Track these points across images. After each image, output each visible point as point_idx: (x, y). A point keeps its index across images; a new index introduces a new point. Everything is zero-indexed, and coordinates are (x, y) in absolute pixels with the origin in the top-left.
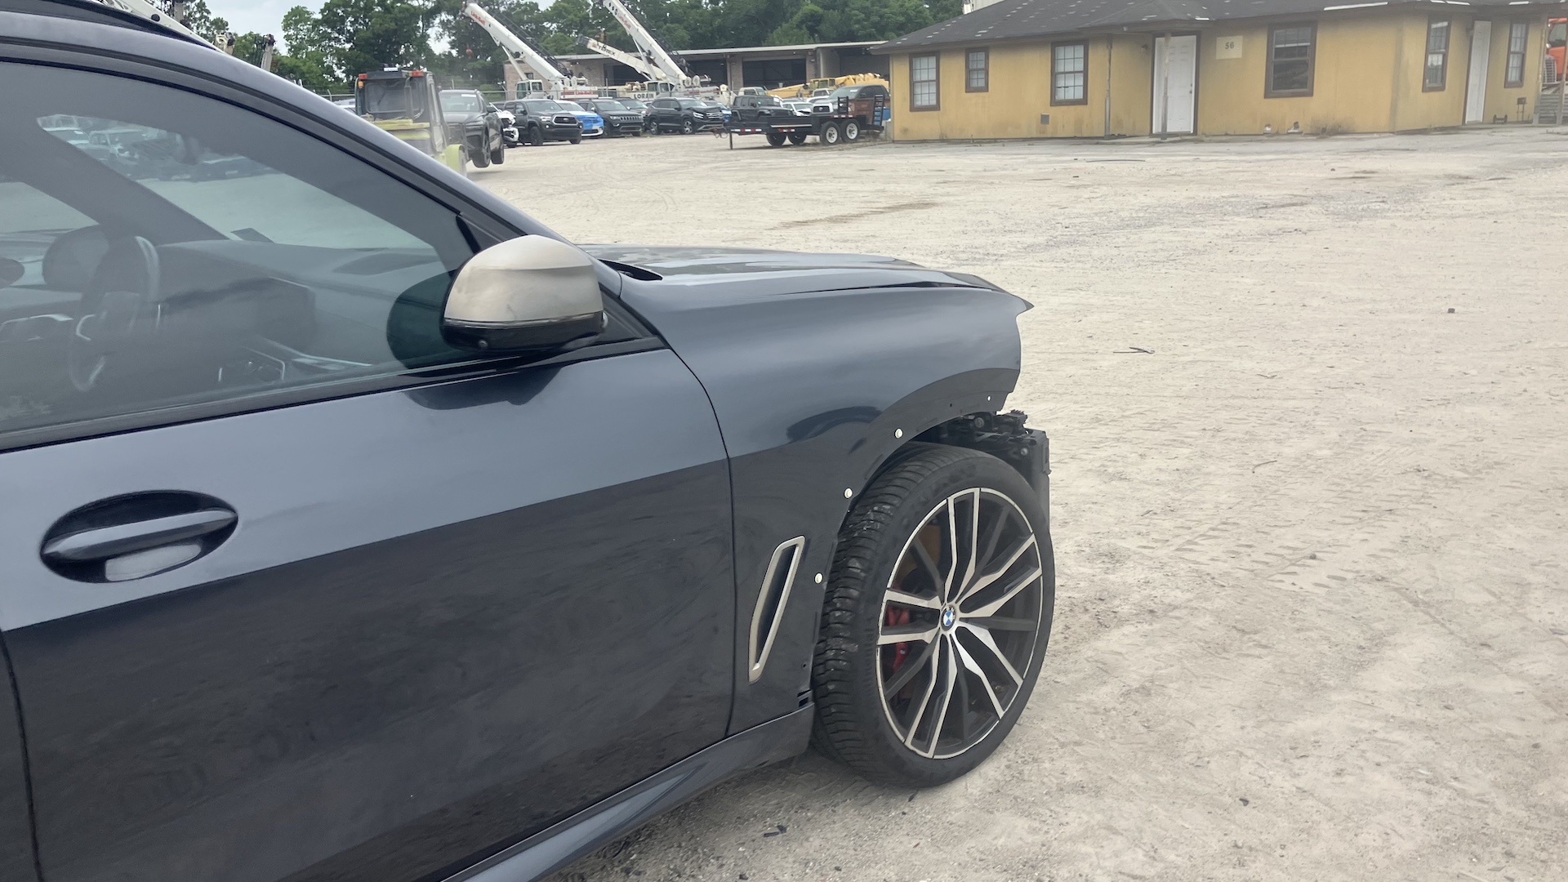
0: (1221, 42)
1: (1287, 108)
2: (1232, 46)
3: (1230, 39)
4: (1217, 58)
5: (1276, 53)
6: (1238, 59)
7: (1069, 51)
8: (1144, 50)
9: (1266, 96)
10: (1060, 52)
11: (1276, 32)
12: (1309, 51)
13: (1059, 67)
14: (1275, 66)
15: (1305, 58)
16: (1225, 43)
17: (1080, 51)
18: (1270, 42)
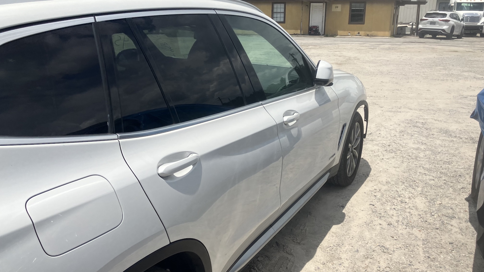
1: (355, 27)
2: (338, 7)
3: (337, 5)
4: (333, 11)
5: (352, 11)
6: (340, 12)
7: (279, 5)
8: (307, 7)
9: (349, 24)
10: (275, 6)
11: (352, 4)
12: (363, 11)
13: (275, 10)
14: (352, 14)
15: (362, 13)
16: (335, 7)
17: (283, 6)
18: (350, 7)
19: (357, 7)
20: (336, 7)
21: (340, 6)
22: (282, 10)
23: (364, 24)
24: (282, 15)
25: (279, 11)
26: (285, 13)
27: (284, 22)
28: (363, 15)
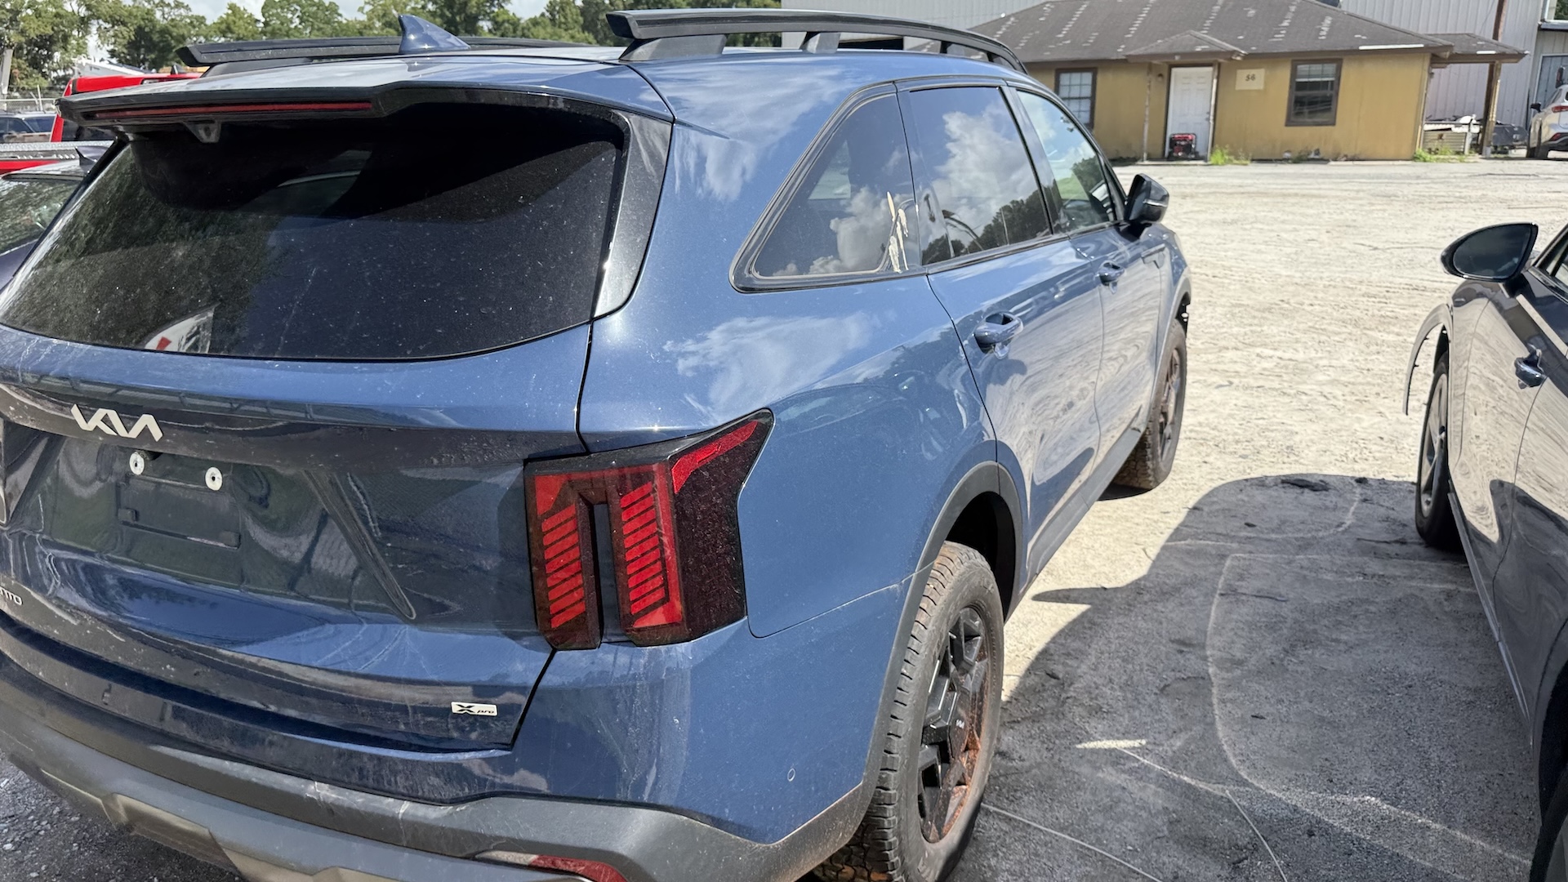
0: (1242, 74)
1: (1307, 135)
2: (1253, 78)
3: (1252, 72)
4: (1238, 88)
5: (1297, 86)
6: (1258, 91)
7: (1076, 78)
8: (1160, 79)
9: (1289, 122)
10: (1065, 78)
11: (1299, 67)
12: (1334, 85)
14: (1297, 98)
15: (1328, 93)
16: (1246, 76)
17: (1087, 78)
18: (1294, 74)
19: (1313, 73)
20: (1248, 77)
21: (1260, 73)
22: (1087, 92)
23: (1333, 124)
24: (1086, 105)
25: (1075, 93)
27: (1090, 125)
28: (1331, 96)
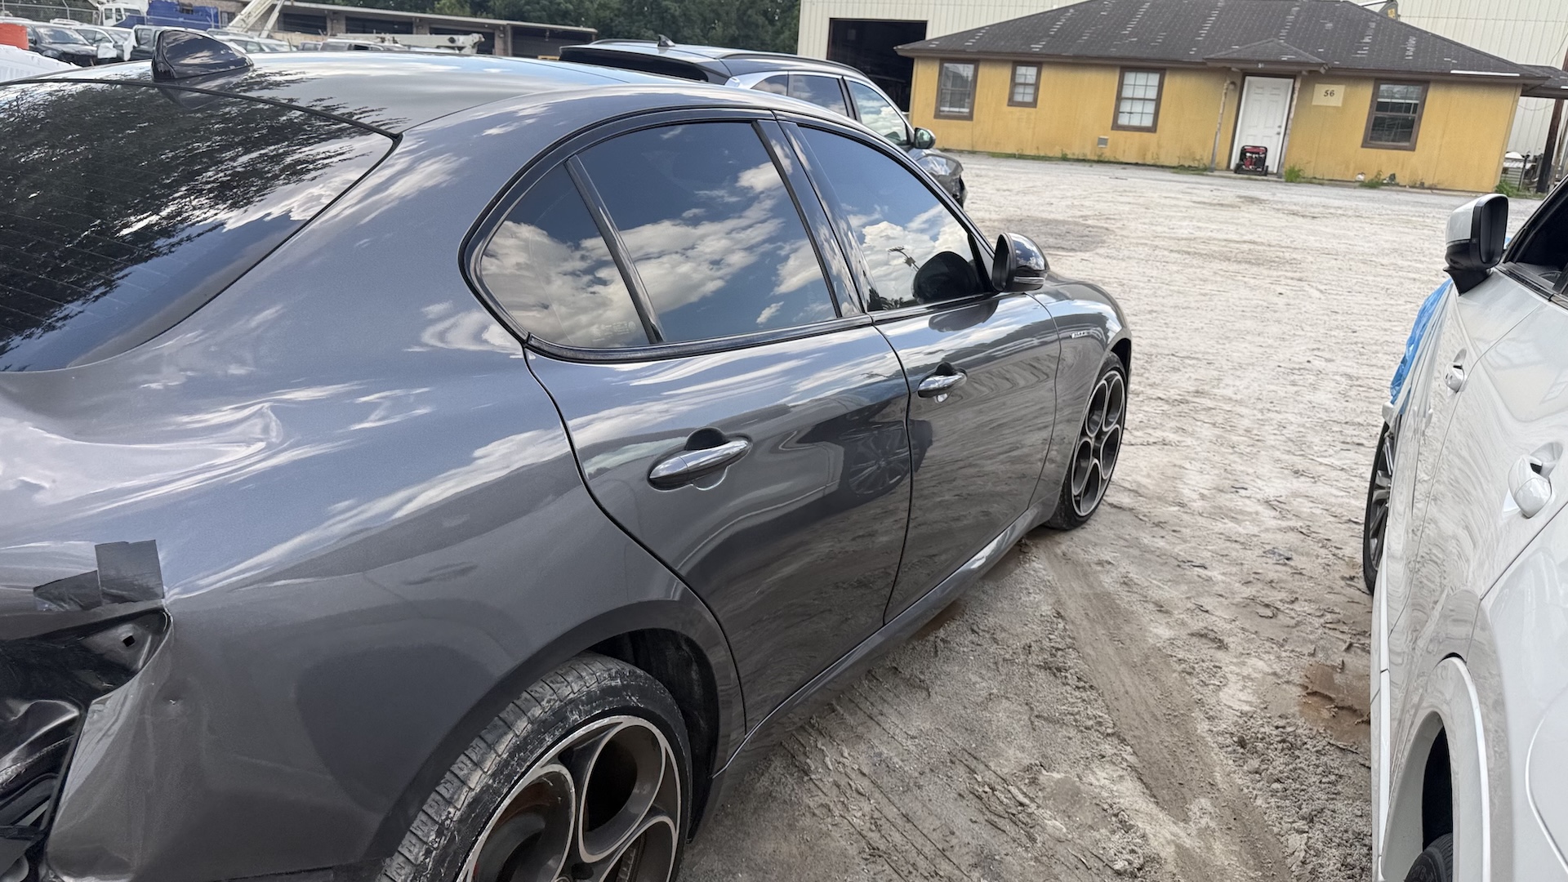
0: (1320, 89)
1: (1385, 159)
2: (1332, 94)
3: (1331, 88)
4: (1314, 103)
5: (1379, 106)
6: (1337, 107)
7: (1142, 78)
8: (1233, 86)
9: (1366, 144)
10: (1130, 78)
11: (1381, 86)
12: (1417, 109)
13: (1127, 92)
14: (1376, 119)
15: (1411, 116)
16: (1323, 93)
17: (1154, 79)
18: (1375, 94)
19: (1396, 93)
20: (1326, 92)
21: (1340, 90)
22: (1152, 94)
23: (1413, 149)
24: (1150, 108)
25: (1140, 93)
26: (1158, 101)
27: (1152, 129)
28: (1413, 121)
